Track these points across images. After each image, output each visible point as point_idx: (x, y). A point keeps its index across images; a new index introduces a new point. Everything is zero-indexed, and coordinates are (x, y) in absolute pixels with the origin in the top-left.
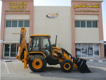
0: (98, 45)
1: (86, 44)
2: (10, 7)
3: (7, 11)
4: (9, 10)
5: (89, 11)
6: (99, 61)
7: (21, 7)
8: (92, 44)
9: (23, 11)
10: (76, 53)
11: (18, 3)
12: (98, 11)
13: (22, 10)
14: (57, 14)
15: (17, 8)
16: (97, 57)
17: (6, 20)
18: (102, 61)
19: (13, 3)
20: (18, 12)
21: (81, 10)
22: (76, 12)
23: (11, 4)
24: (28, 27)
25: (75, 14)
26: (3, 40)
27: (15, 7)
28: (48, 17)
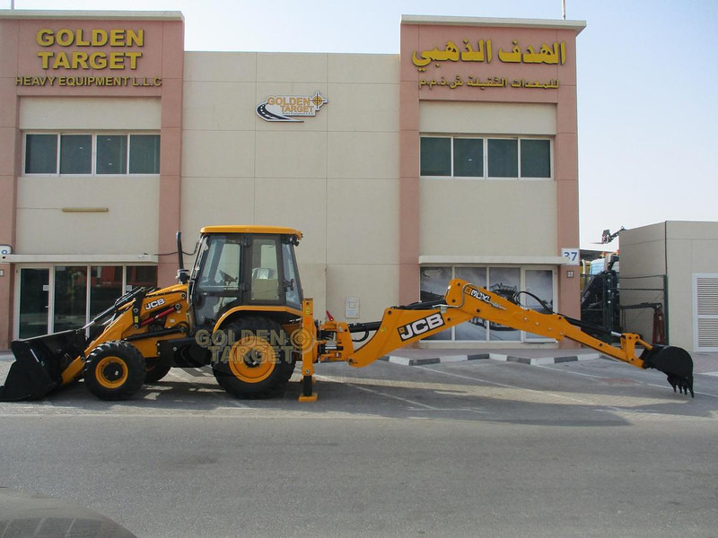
0: (549, 273)
1: (480, 270)
2: (46, 55)
3: (29, 82)
4: (43, 74)
5: (504, 84)
6: (534, 362)
7: (113, 60)
8: (514, 269)
9: (125, 82)
11: (95, 33)
12: (553, 86)
13: (116, 75)
14: (317, 101)
15: (84, 65)
16: (543, 343)
17: (22, 131)
18: (551, 360)
19: (64, 34)
20: (94, 87)
21: (453, 80)
22: (426, 88)
23: (51, 39)
24: (152, 173)
25: (420, 100)
26: (8, 249)
27: (75, 55)
28: (268, 118)
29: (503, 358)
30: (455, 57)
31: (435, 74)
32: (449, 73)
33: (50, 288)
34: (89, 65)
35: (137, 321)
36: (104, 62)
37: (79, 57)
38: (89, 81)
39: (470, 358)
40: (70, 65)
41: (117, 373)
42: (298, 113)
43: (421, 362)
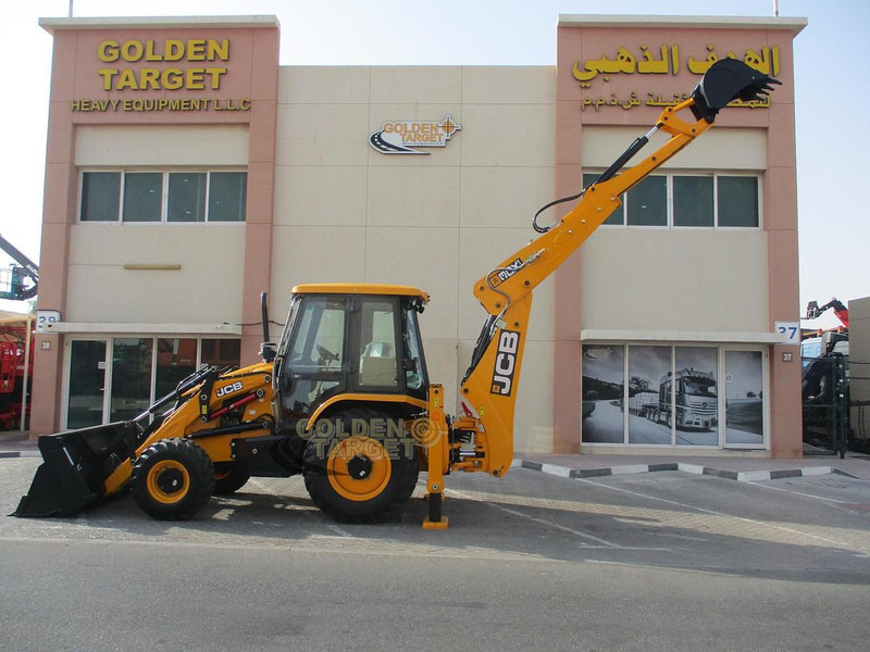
0: (758, 355)
1: (662, 349)
2: (108, 73)
3: (88, 107)
4: (105, 97)
6: (742, 477)
7: (190, 78)
8: (710, 349)
9: (204, 106)
10: (587, 414)
11: (169, 44)
12: (762, 105)
13: (194, 97)
14: (448, 127)
15: (155, 85)
16: (749, 450)
17: (78, 168)
18: (766, 475)
19: (132, 47)
20: (166, 112)
21: (628, 98)
22: (590, 109)
23: (115, 52)
24: (237, 220)
25: (583, 125)
26: (56, 315)
27: (145, 72)
28: (385, 150)
29: (698, 470)
30: (630, 68)
31: (603, 91)
32: (621, 89)
33: (107, 366)
34: (160, 84)
35: (205, 412)
36: (179, 80)
37: (149, 74)
38: (161, 105)
39: (652, 469)
40: (138, 85)
41: (175, 483)
42: (423, 143)
43: (586, 474)
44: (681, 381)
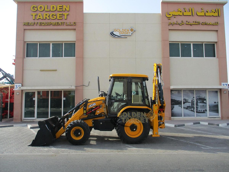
0: (217, 92)
1: (191, 91)
2: (34, 14)
3: (28, 24)
4: (33, 21)
5: (199, 24)
6: (220, 125)
7: (58, 16)
8: (204, 90)
9: (62, 24)
10: (172, 109)
11: (52, 6)
12: (216, 24)
13: (60, 21)
14: (132, 30)
15: (48, 18)
16: (215, 117)
17: (25, 42)
18: (226, 124)
19: (41, 7)
20: (51, 25)
21: (181, 22)
22: (171, 25)
23: (36, 9)
25: (169, 30)
26: (20, 85)
27: (45, 14)
28: (114, 36)
29: (207, 123)
30: (181, 14)
31: (174, 20)
32: (179, 20)
33: (36, 99)
34: (50, 18)
35: (85, 112)
36: (55, 17)
37: (46, 15)
38: (50, 24)
39: (194, 124)
40: (43, 18)
41: (79, 133)
42: (125, 35)
43: (179, 126)
44: (197, 99)
